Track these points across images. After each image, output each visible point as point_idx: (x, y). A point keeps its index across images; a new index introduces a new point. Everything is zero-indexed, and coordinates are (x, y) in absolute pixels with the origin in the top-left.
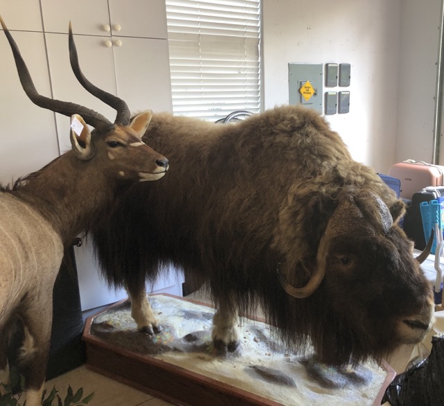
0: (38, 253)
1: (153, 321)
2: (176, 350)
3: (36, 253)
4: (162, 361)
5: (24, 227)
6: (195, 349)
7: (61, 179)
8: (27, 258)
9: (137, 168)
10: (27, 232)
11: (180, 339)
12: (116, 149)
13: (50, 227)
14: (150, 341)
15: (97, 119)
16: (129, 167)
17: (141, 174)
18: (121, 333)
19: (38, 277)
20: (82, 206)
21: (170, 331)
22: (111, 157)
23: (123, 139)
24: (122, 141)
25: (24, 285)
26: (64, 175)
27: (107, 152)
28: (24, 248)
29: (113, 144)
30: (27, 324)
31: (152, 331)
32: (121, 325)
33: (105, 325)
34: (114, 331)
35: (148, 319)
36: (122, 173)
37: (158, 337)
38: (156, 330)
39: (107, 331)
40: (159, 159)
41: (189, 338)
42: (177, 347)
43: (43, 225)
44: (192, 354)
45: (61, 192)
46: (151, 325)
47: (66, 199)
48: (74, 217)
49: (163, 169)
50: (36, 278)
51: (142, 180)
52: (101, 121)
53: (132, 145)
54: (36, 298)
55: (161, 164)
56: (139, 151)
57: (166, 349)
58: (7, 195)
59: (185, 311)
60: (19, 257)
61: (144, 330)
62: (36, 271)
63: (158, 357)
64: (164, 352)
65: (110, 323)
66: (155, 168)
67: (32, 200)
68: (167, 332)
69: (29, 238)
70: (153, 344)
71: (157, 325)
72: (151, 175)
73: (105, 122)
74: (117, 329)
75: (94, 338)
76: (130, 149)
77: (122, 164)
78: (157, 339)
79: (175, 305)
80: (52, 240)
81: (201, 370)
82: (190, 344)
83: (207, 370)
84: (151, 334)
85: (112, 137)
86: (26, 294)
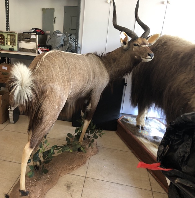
0: (98, 78)
1: (143, 125)
2: (146, 138)
3: (98, 77)
4: (138, 140)
5: (97, 68)
6: (154, 142)
7: (116, 56)
8: (94, 78)
9: (141, 56)
10: (97, 70)
11: (151, 136)
12: (136, 47)
13: (106, 71)
14: (138, 131)
15: (132, 34)
16: (138, 54)
17: (142, 58)
18: (130, 124)
19: (97, 86)
20: (120, 67)
21: (148, 132)
22: (134, 50)
23: (139, 43)
24: (139, 44)
25: (91, 86)
26: (117, 54)
27: (133, 47)
28: (94, 74)
29: (136, 45)
30: (91, 100)
31: (141, 128)
32: (132, 122)
33: (127, 120)
34: (128, 123)
35: (141, 123)
36: (136, 57)
37: (142, 131)
38: (142, 128)
39: (126, 122)
40: (150, 53)
41: (155, 138)
42: (147, 138)
43: (104, 70)
44: (151, 143)
45: (115, 60)
46: (141, 126)
47: (115, 63)
48: (117, 70)
49: (150, 57)
50: (96, 85)
51: (143, 61)
52: (134, 35)
53: (142, 46)
54: (95, 92)
55: (149, 55)
56: (144, 49)
57: (142, 136)
58: (97, 57)
59: (161, 129)
60: (92, 76)
61: (138, 126)
62: (96, 83)
63: (138, 138)
64: (141, 137)
65: (128, 120)
66: (147, 56)
67: (105, 61)
68: (147, 131)
69: (97, 72)
70: (138, 133)
71: (143, 127)
72: (145, 59)
73: (135, 36)
74: (130, 122)
75: (121, 122)
76: (141, 47)
77: (136, 53)
78: (141, 131)
79: (159, 125)
80: (105, 75)
81: (151, 150)
82: (154, 139)
83: (153, 150)
84: (140, 129)
85: (136, 42)
86: (92, 90)
